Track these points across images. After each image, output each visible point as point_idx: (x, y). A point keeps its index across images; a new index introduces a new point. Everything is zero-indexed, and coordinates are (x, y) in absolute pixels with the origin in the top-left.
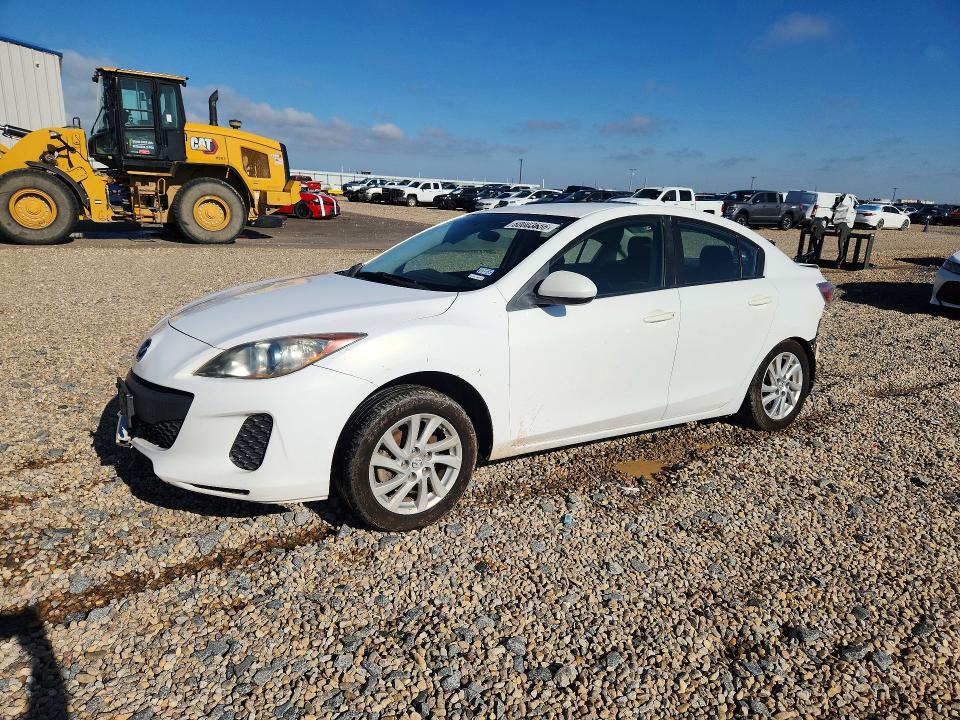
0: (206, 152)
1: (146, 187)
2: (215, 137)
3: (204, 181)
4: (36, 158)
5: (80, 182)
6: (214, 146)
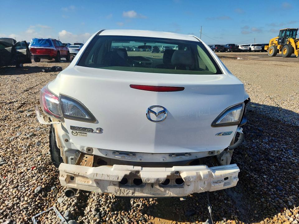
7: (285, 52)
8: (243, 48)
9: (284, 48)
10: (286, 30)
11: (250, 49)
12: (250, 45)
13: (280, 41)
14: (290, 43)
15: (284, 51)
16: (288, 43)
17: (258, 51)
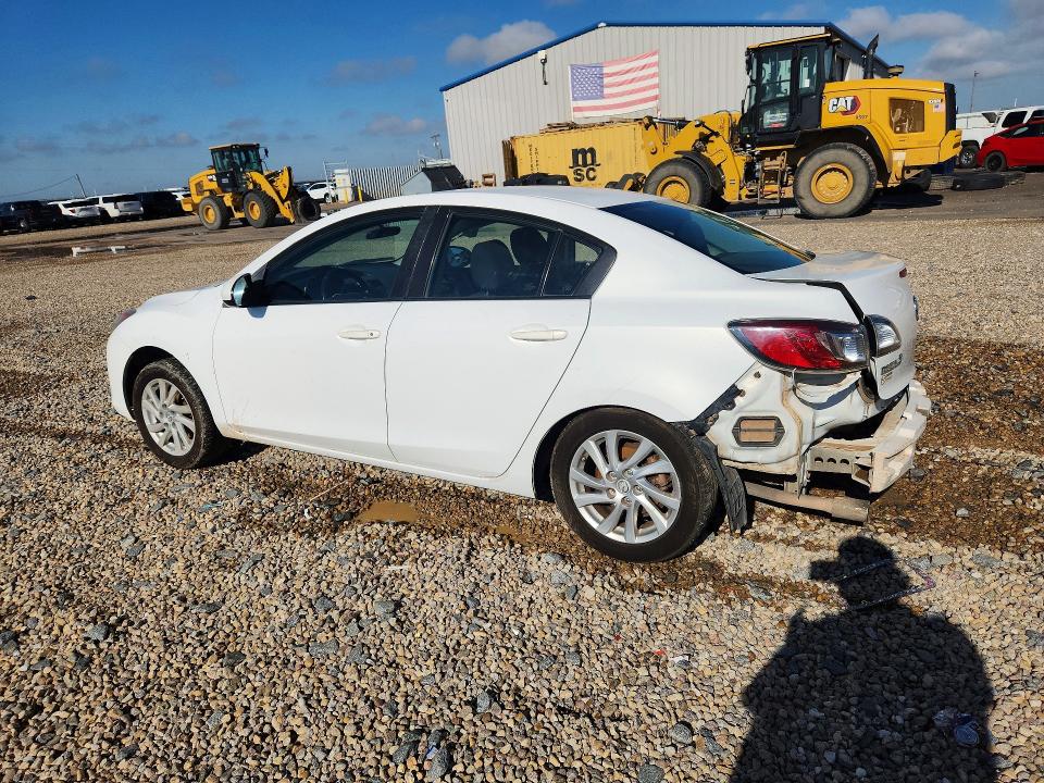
0: (845, 113)
1: (774, 162)
2: (858, 94)
3: (828, 148)
4: (689, 148)
5: (719, 165)
6: (855, 104)
7: (256, 213)
8: (79, 213)
9: (248, 201)
10: (230, 149)
11: (104, 212)
12: (96, 201)
13: (225, 181)
14: (255, 184)
15: (252, 208)
16: (251, 187)
17: (134, 218)
